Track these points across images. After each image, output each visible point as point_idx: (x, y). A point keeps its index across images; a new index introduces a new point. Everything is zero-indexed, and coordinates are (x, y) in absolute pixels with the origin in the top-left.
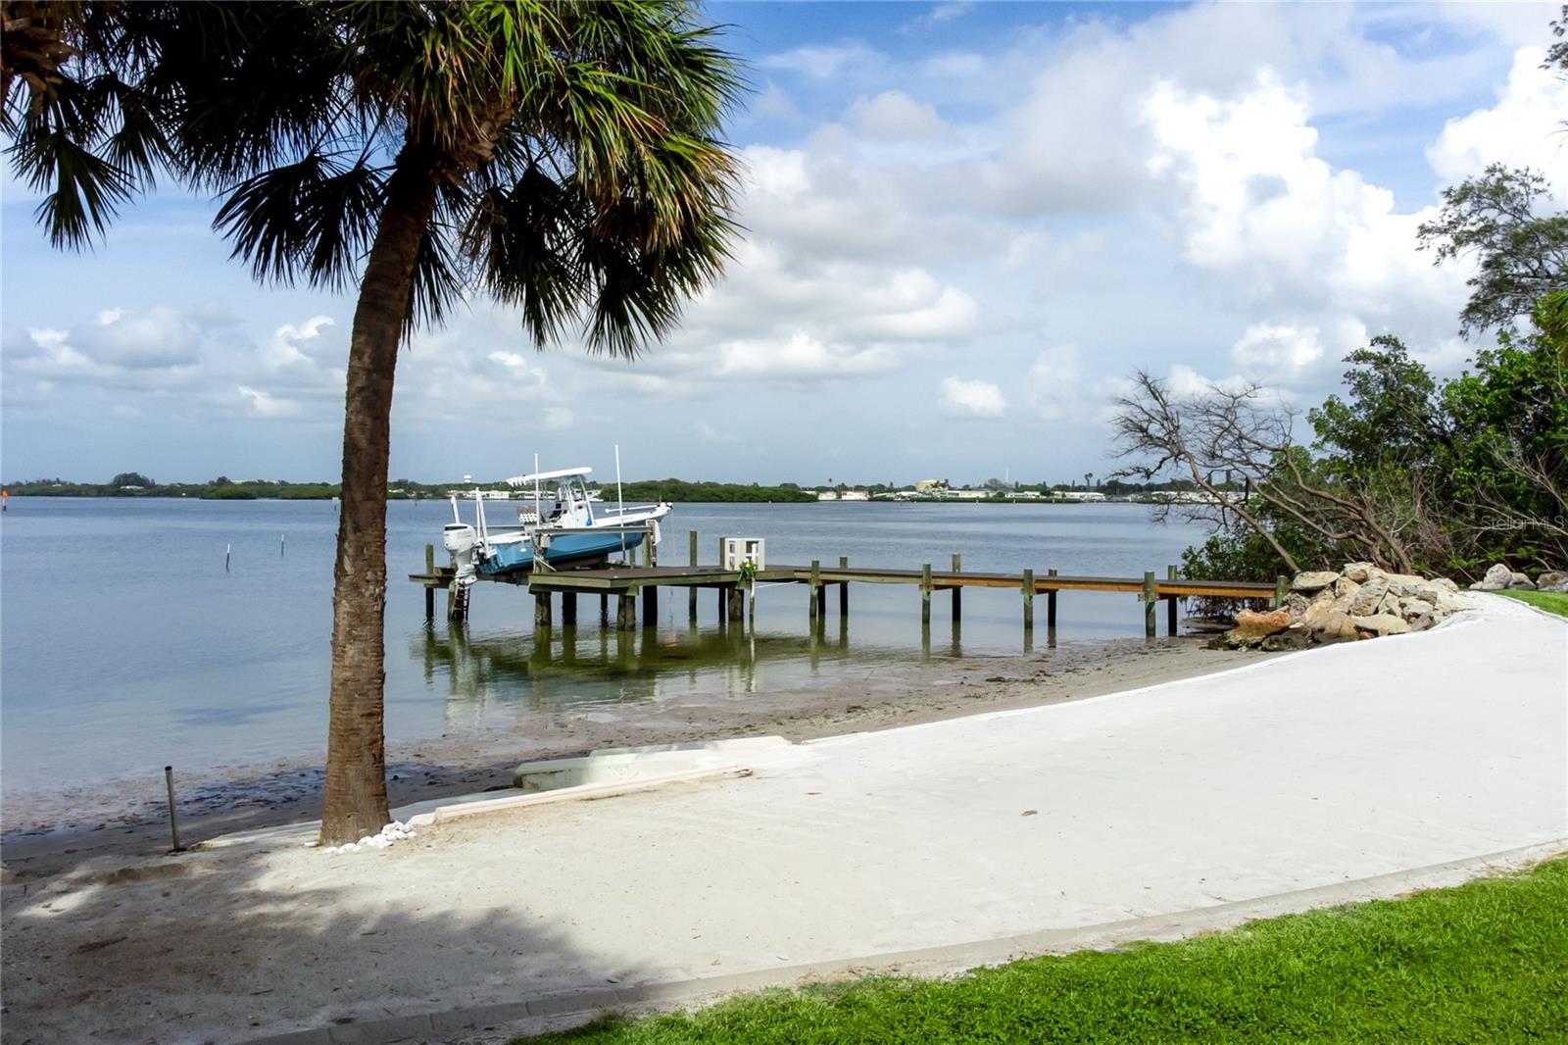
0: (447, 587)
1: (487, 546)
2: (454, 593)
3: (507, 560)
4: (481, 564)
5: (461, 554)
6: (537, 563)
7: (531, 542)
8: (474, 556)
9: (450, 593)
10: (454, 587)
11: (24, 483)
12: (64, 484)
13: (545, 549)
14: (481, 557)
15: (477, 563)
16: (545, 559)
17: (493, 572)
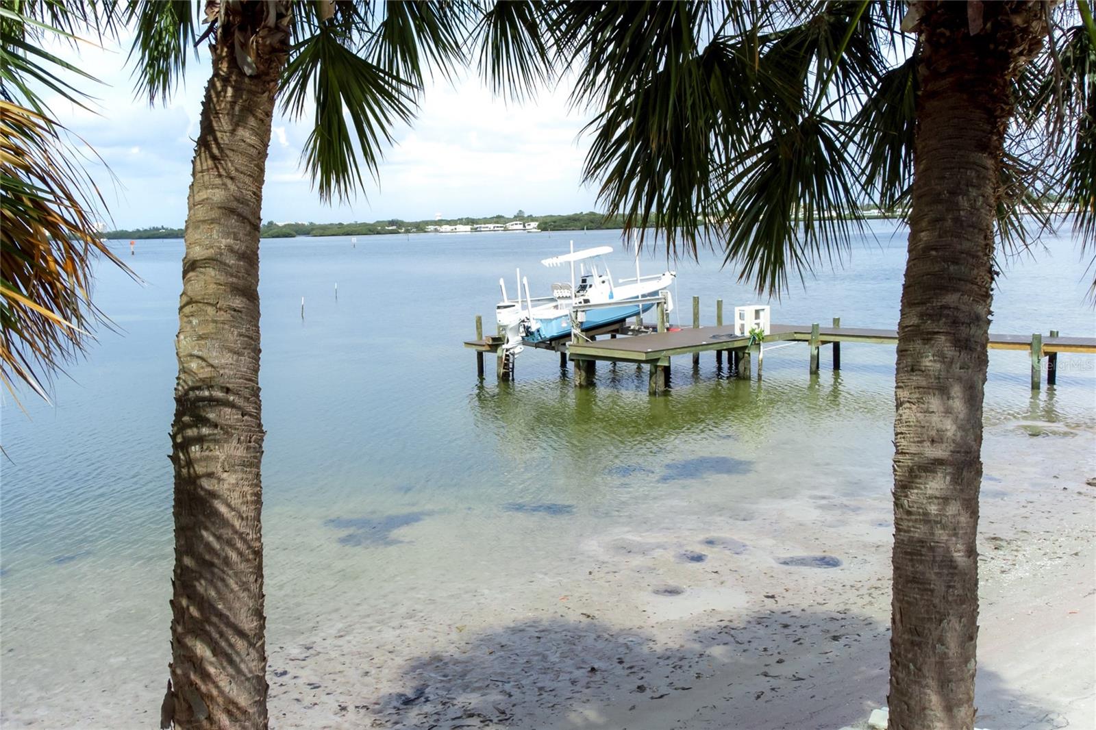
0: (496, 351)
1: (531, 319)
2: (501, 358)
3: (549, 332)
4: (527, 335)
5: (511, 329)
6: (575, 335)
7: (569, 317)
8: (522, 329)
9: (498, 357)
10: (501, 352)
11: (141, 229)
12: (167, 229)
13: (582, 323)
14: (527, 329)
15: (524, 335)
16: (582, 331)
17: (536, 341)
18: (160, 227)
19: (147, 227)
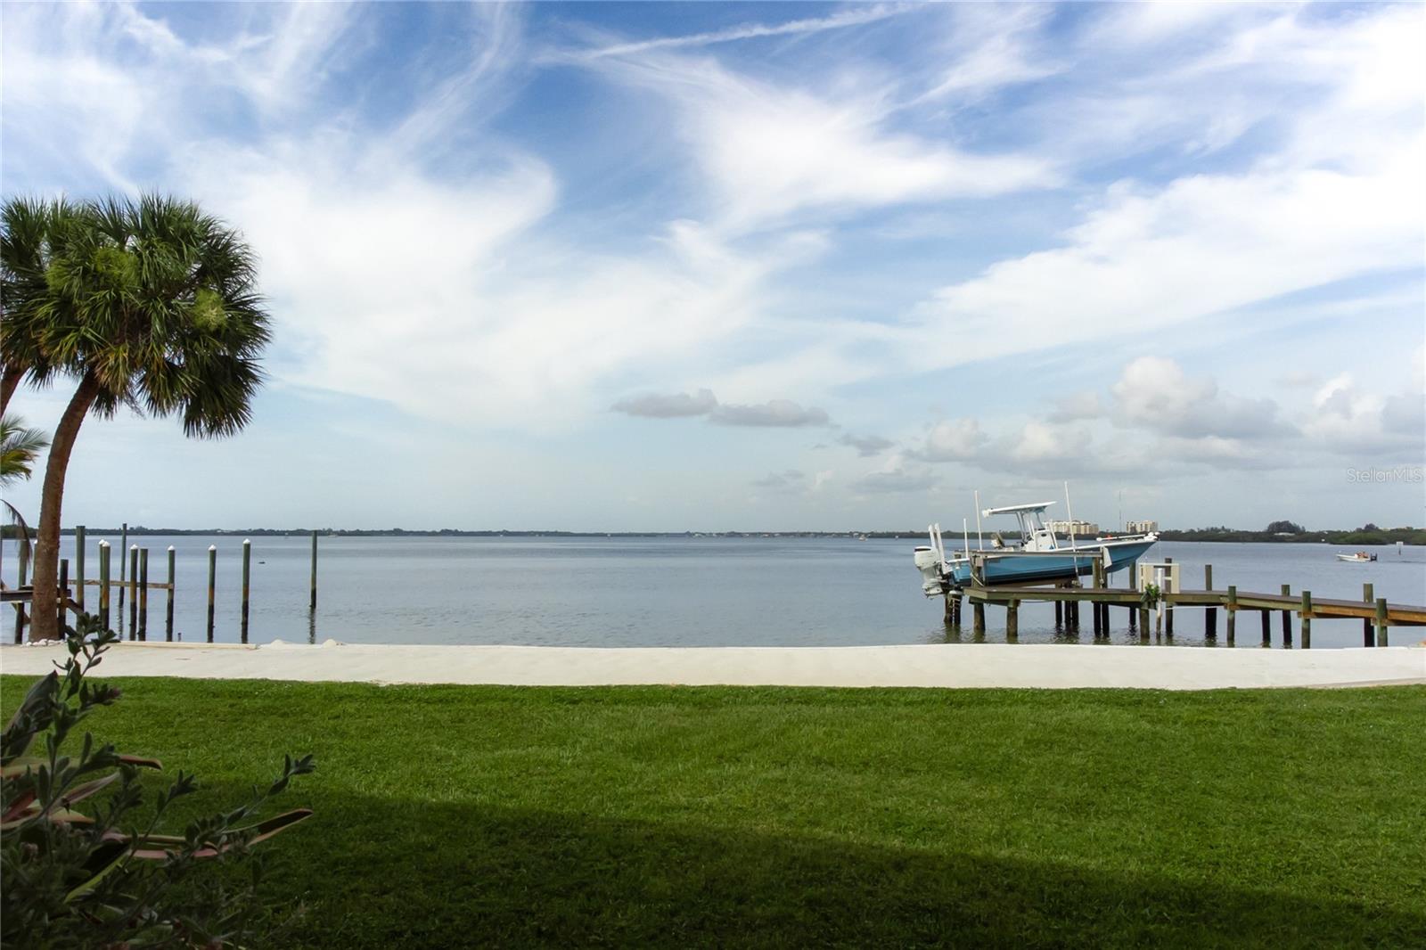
4: (944, 579)
5: (925, 571)
14: (942, 572)
15: (941, 578)
18: (1220, 527)
19: (1203, 528)
